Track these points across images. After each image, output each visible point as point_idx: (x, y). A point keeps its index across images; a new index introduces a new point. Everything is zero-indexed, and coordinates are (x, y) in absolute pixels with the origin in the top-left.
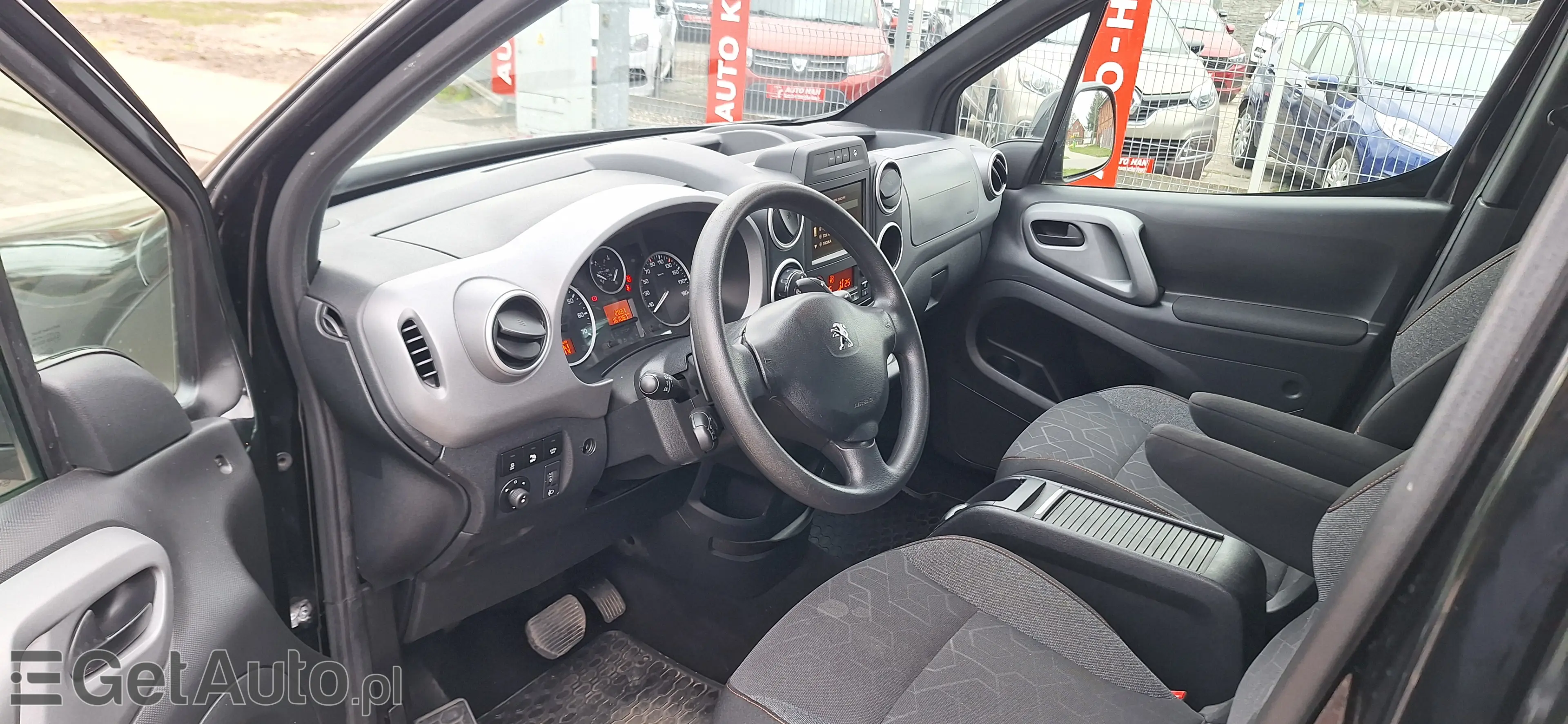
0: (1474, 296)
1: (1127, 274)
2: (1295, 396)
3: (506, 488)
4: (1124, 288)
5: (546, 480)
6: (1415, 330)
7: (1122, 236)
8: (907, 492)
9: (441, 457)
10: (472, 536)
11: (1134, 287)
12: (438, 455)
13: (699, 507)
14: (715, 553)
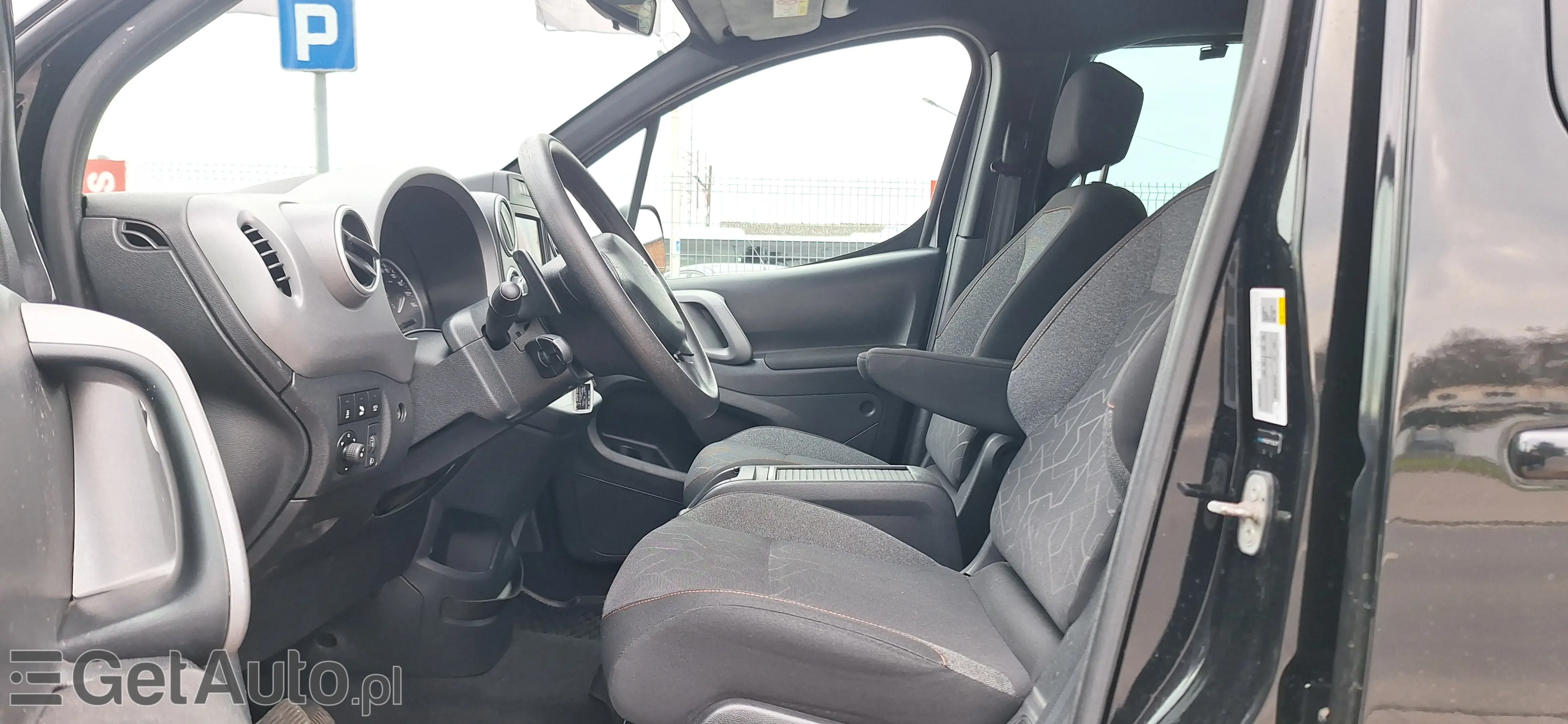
0: (984, 291)
1: (723, 341)
2: (872, 413)
3: (341, 442)
4: (724, 353)
5: (369, 444)
6: (951, 329)
7: (713, 307)
8: (549, 604)
9: (293, 383)
10: (305, 503)
11: (732, 350)
12: (290, 380)
13: (426, 563)
14: (447, 621)
